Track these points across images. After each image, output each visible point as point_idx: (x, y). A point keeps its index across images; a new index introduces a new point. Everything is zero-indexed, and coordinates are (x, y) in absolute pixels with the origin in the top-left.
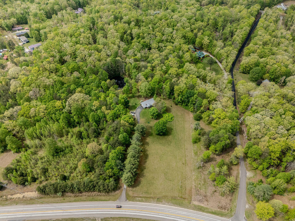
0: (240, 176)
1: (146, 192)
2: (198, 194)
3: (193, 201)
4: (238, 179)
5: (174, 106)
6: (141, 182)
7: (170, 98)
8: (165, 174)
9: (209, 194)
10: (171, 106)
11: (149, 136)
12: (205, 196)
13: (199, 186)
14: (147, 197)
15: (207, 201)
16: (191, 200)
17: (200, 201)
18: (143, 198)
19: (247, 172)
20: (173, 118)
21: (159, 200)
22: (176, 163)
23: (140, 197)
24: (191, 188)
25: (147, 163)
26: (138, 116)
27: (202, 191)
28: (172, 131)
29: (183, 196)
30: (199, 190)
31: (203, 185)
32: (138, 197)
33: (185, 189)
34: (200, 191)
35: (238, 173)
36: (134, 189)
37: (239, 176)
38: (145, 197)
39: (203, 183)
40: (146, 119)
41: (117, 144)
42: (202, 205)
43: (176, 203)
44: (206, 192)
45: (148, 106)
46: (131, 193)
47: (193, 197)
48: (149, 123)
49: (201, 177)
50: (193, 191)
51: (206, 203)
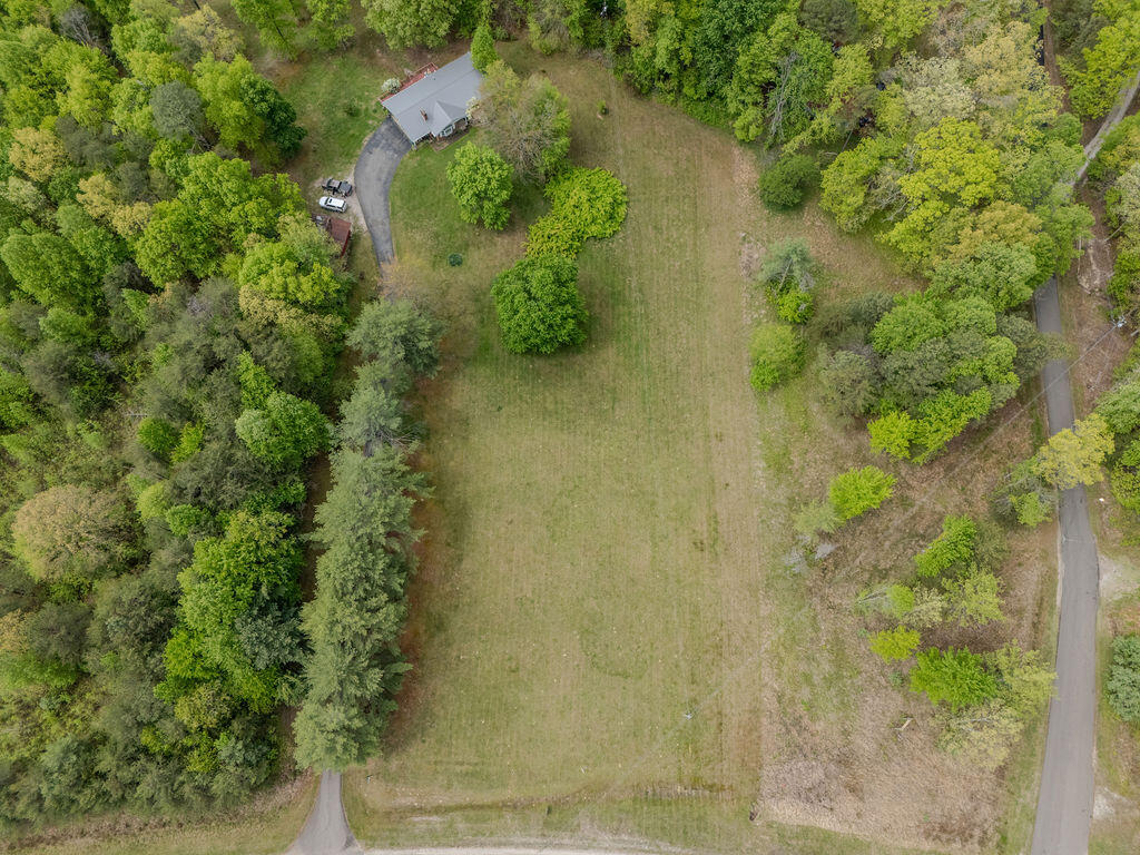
0: (1059, 598)
1: (473, 777)
2: (796, 751)
3: (770, 802)
4: (1045, 617)
5: (625, 105)
6: (437, 709)
7: (590, 44)
8: (585, 632)
9: (865, 745)
10: (606, 112)
11: (467, 361)
12: (844, 761)
13: (805, 693)
14: (482, 807)
15: (853, 790)
16: (755, 798)
17: (813, 795)
18: (458, 816)
19: (1104, 562)
20: (622, 210)
21: (555, 816)
22: (655, 545)
23: (437, 810)
24: (755, 712)
25: (466, 565)
26: (379, 214)
27: (819, 726)
28: (622, 309)
29: (706, 774)
30: (806, 721)
31: (829, 681)
32: (421, 810)
33: (715, 722)
34: (812, 728)
35: (1049, 579)
36: (394, 764)
37: (1054, 595)
38: (472, 807)
39: (827, 667)
40: (437, 235)
41: (229, 486)
42: (826, 822)
43: (663, 828)
44: (846, 733)
45: (441, 123)
46: (374, 793)
47: (768, 772)
48: (456, 262)
49: (817, 630)
50: (769, 729)
51: (848, 805)
